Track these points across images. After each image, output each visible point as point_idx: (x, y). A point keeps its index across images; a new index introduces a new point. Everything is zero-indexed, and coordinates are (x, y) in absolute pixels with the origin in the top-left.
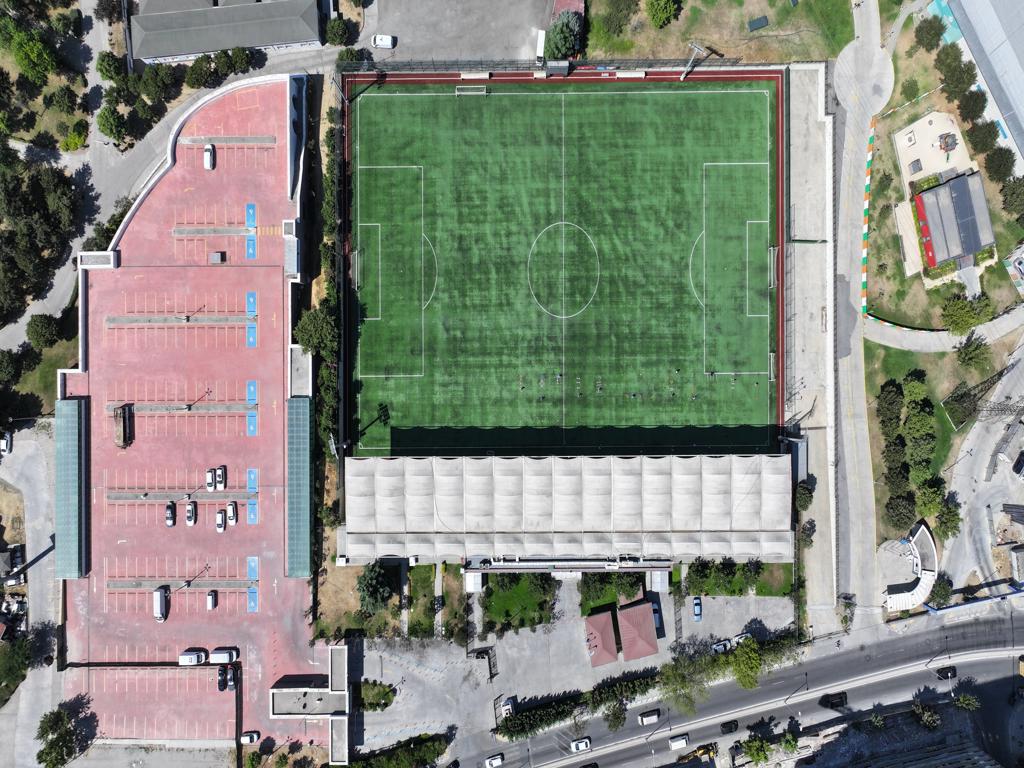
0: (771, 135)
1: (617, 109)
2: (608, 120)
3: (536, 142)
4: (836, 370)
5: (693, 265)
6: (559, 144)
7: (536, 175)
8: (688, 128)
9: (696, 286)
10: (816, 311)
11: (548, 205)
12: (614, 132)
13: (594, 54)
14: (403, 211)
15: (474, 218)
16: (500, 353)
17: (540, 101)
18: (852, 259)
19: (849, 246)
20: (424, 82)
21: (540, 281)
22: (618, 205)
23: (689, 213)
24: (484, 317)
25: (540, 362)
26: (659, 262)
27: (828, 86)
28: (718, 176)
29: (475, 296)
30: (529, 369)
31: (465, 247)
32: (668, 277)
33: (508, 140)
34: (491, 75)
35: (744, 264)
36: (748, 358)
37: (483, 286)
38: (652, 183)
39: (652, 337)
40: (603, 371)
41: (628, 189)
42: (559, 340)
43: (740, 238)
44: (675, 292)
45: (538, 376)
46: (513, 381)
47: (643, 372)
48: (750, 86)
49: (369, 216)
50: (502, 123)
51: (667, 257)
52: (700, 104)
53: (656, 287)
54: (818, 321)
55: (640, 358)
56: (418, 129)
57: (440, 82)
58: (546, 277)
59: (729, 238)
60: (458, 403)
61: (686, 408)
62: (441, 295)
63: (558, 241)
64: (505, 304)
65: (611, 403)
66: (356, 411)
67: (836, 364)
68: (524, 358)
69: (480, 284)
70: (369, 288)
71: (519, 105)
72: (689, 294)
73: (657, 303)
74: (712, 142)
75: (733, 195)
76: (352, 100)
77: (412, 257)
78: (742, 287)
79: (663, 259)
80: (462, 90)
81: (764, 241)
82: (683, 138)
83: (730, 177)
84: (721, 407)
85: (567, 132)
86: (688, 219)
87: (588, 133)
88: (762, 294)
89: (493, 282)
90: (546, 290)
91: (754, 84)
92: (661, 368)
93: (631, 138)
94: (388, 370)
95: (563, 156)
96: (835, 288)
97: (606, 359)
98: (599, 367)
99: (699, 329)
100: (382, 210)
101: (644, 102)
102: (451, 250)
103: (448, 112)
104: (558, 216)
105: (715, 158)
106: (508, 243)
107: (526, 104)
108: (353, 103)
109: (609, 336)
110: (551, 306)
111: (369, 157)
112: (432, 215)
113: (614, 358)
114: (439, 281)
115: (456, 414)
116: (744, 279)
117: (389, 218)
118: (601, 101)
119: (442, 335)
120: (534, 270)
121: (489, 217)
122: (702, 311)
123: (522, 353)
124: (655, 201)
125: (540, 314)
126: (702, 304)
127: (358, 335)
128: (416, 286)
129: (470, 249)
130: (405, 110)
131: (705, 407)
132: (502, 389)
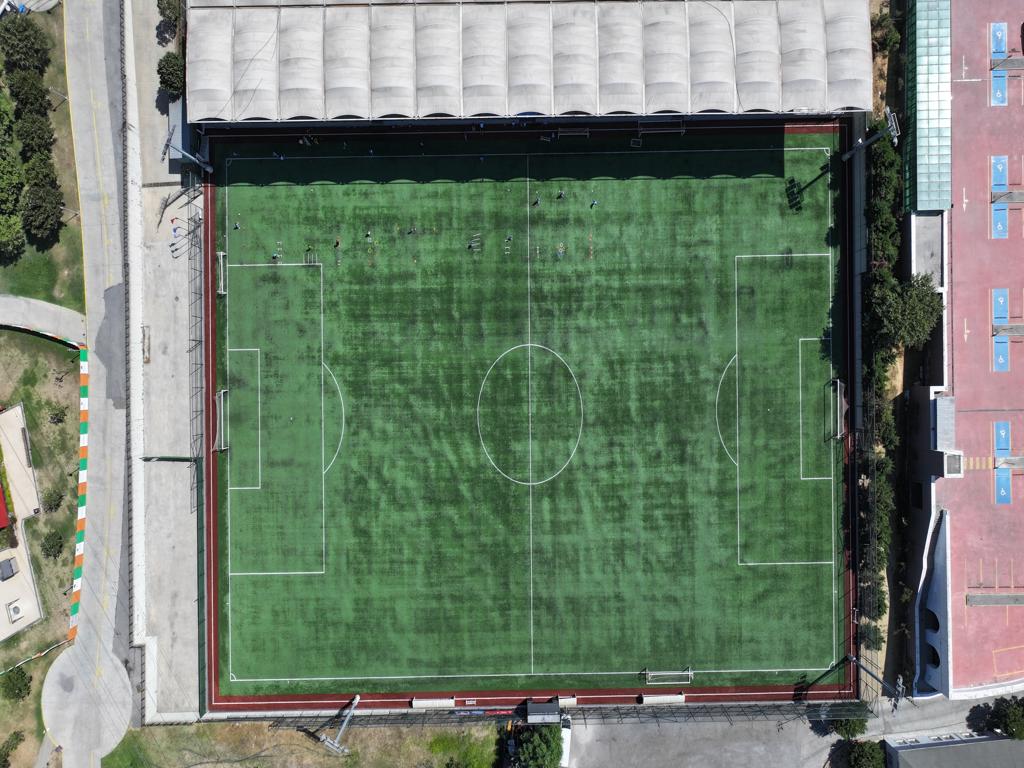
0: (226, 616)
1: (452, 653)
2: (466, 636)
3: (572, 602)
4: (126, 265)
5: (339, 424)
6: (538, 599)
7: (571, 553)
8: (347, 625)
9: (334, 393)
10: (158, 358)
11: (554, 510)
12: (458, 617)
13: (486, 733)
14: (768, 498)
15: (663, 489)
16: (624, 290)
17: (567, 662)
18: (104, 431)
19: (108, 452)
20: (737, 689)
21: (564, 398)
22: (450, 511)
23: (345, 500)
24: (646, 344)
25: (563, 278)
26: (390, 427)
27: (141, 688)
28: (303, 554)
29: (659, 375)
30: (580, 268)
31: (676, 447)
32: (376, 406)
33: (613, 604)
34: (640, 700)
35: (265, 425)
36: (257, 286)
37: (647, 391)
38: (399, 543)
39: (400, 316)
40: (471, 267)
41: (435, 534)
42: (536, 312)
43: (270, 464)
44: (366, 383)
45: (567, 257)
46: (603, 251)
47: (410, 265)
48: (258, 688)
49: (818, 490)
50: (622, 629)
51: (377, 434)
52: (330, 661)
53: (393, 391)
54: (155, 343)
55: (417, 285)
56: (747, 619)
57: (713, 689)
58: (556, 404)
59: (287, 463)
60: (684, 218)
61: (349, 212)
62: (711, 376)
63: (538, 457)
64: (615, 364)
65: (459, 218)
66: (836, 202)
67: (126, 275)
68: (587, 284)
69: (653, 392)
70: (817, 384)
71: (597, 657)
72: (345, 381)
73: (392, 368)
74: (312, 605)
75: (282, 527)
76: (845, 661)
77: (754, 431)
78: (267, 391)
79: (384, 432)
80: (681, 678)
81: (235, 459)
82: (356, 610)
83: (286, 552)
84: (298, 215)
85: (526, 617)
86: (348, 492)
87: (496, 617)
88: (238, 382)
89: (634, 396)
90: (555, 384)
91: (252, 691)
92: (386, 271)
93: (432, 610)
94: (787, 264)
95: (532, 581)
96: (128, 389)
97: (465, 285)
98: (477, 273)
99: (331, 330)
100: (798, 499)
101: (414, 663)
102: (697, 441)
103: (701, 644)
104: (539, 495)
105: (309, 581)
106: (611, 453)
107: (587, 659)
108: (842, 656)
109: (464, 317)
110: (548, 361)
111: (818, 578)
112: (723, 493)
113: (455, 285)
114: (713, 396)
115: (688, 199)
116: (264, 403)
117: (787, 488)
118: (477, 663)
119: (710, 317)
120: (573, 413)
121: (640, 490)
122: (326, 357)
123: (590, 291)
124: (396, 517)
125: (565, 348)
126: (325, 366)
127: (833, 314)
128: (748, 388)
129: (668, 444)
130: (765, 648)
131: (321, 215)
132: (620, 238)
